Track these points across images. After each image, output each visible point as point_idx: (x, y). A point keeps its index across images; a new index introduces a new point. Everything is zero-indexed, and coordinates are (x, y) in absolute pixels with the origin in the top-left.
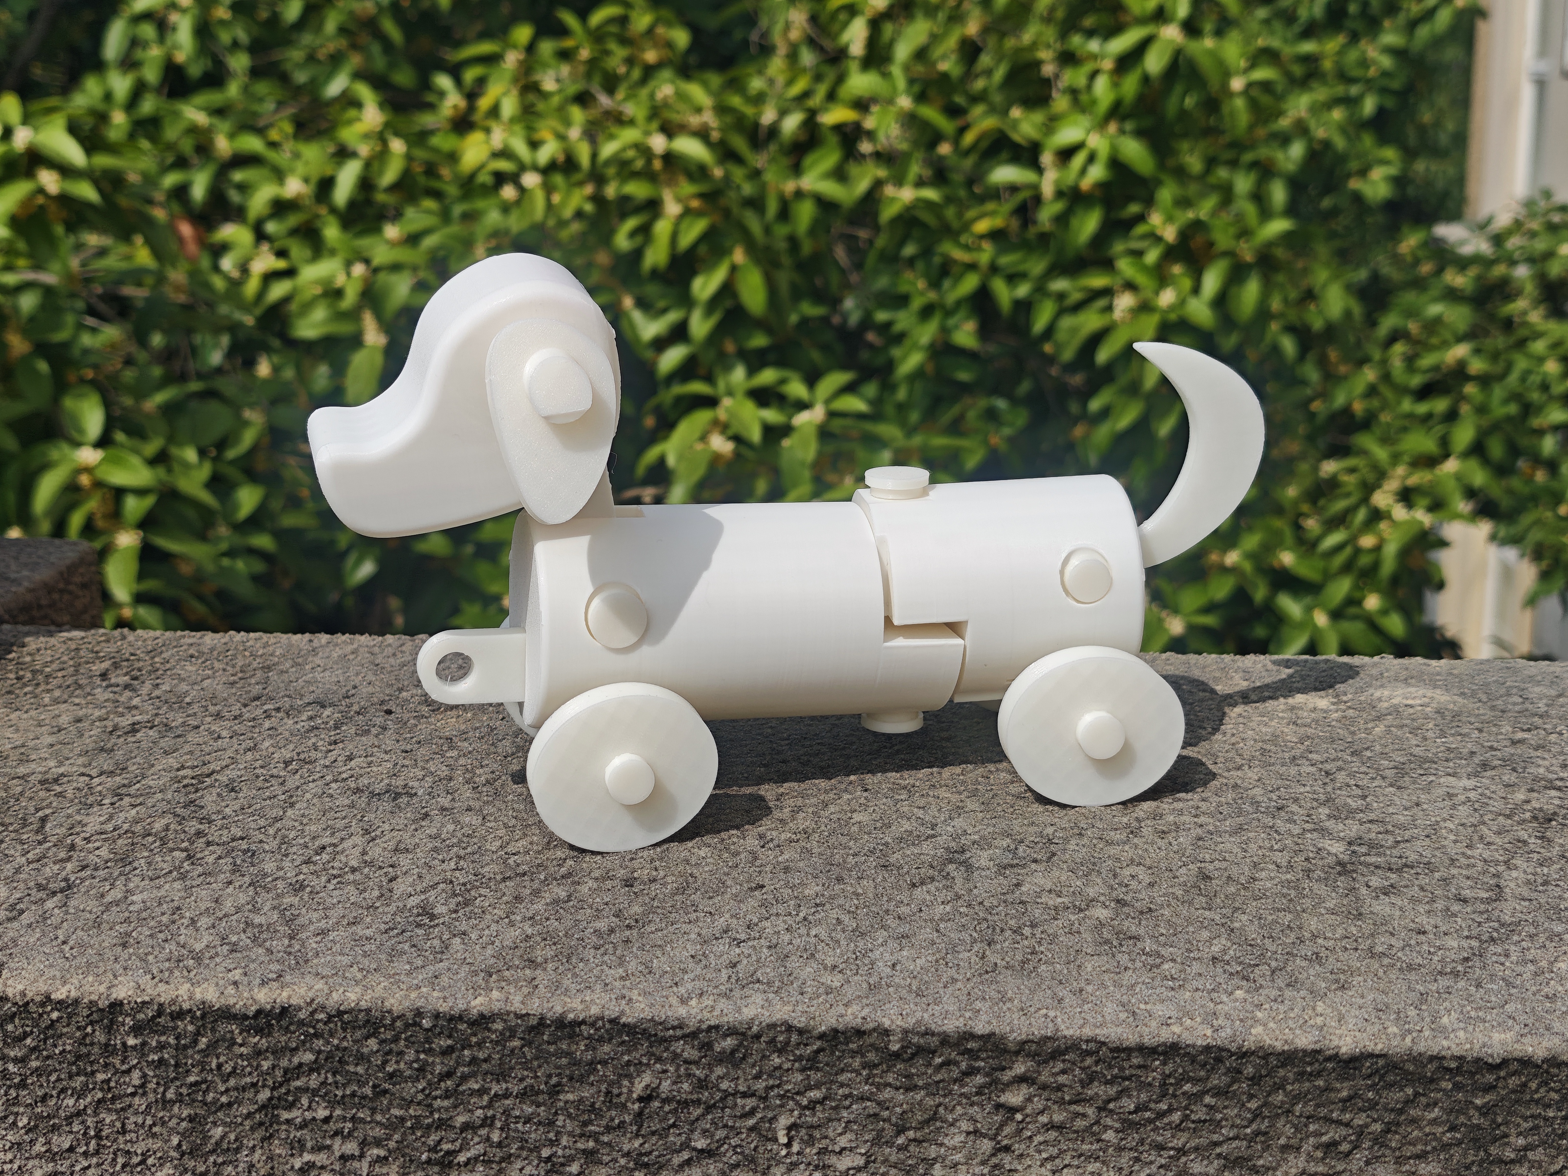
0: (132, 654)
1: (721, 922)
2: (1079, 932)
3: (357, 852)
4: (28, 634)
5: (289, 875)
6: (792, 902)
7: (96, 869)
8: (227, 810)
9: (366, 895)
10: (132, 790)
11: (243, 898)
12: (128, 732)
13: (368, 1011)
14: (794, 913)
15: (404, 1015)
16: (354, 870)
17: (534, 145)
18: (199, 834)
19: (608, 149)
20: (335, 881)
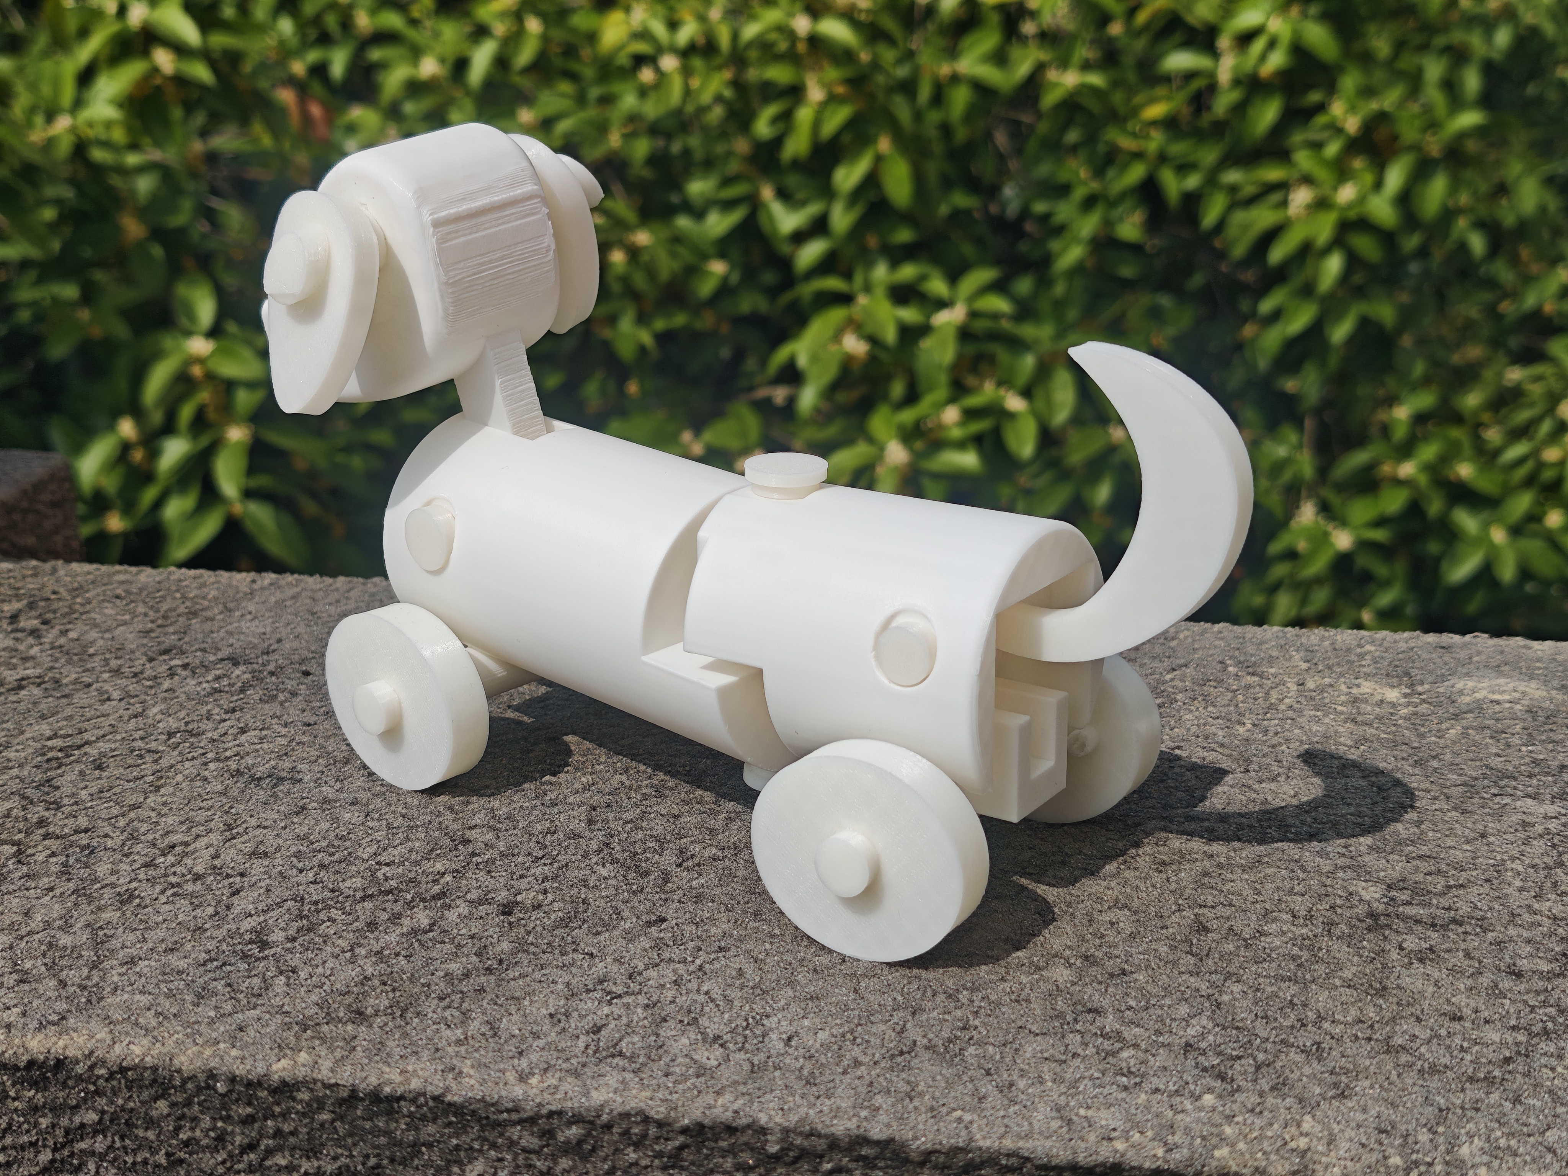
0: (54, 593)
1: (599, 968)
2: (1028, 1001)
3: (206, 854)
5: (121, 881)
6: (692, 944)
8: (84, 792)
9: (199, 912)
11: (57, 910)
13: (154, 1069)
14: (690, 959)
15: (195, 1076)
17: (673, 25)
18: (42, 823)
19: (751, 31)
20: (169, 893)
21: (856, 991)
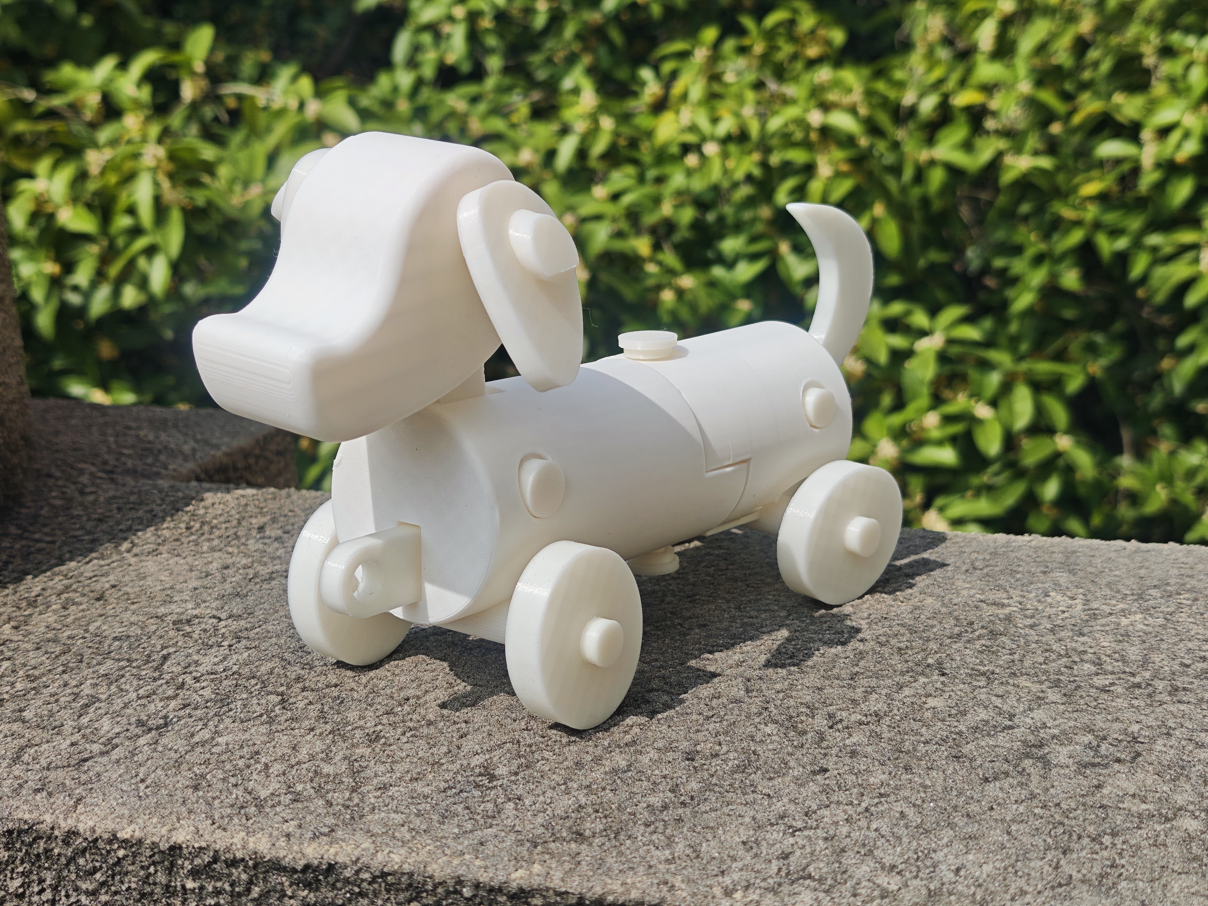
1: (779, 806)
5: (368, 725)
6: (855, 790)
7: (196, 709)
9: (434, 750)
10: (252, 634)
11: (319, 746)
12: (265, 580)
13: (411, 875)
14: (856, 802)
15: (445, 882)
16: (430, 723)
17: (715, 120)
18: (299, 679)
19: (775, 123)
20: (408, 734)
21: (1009, 833)
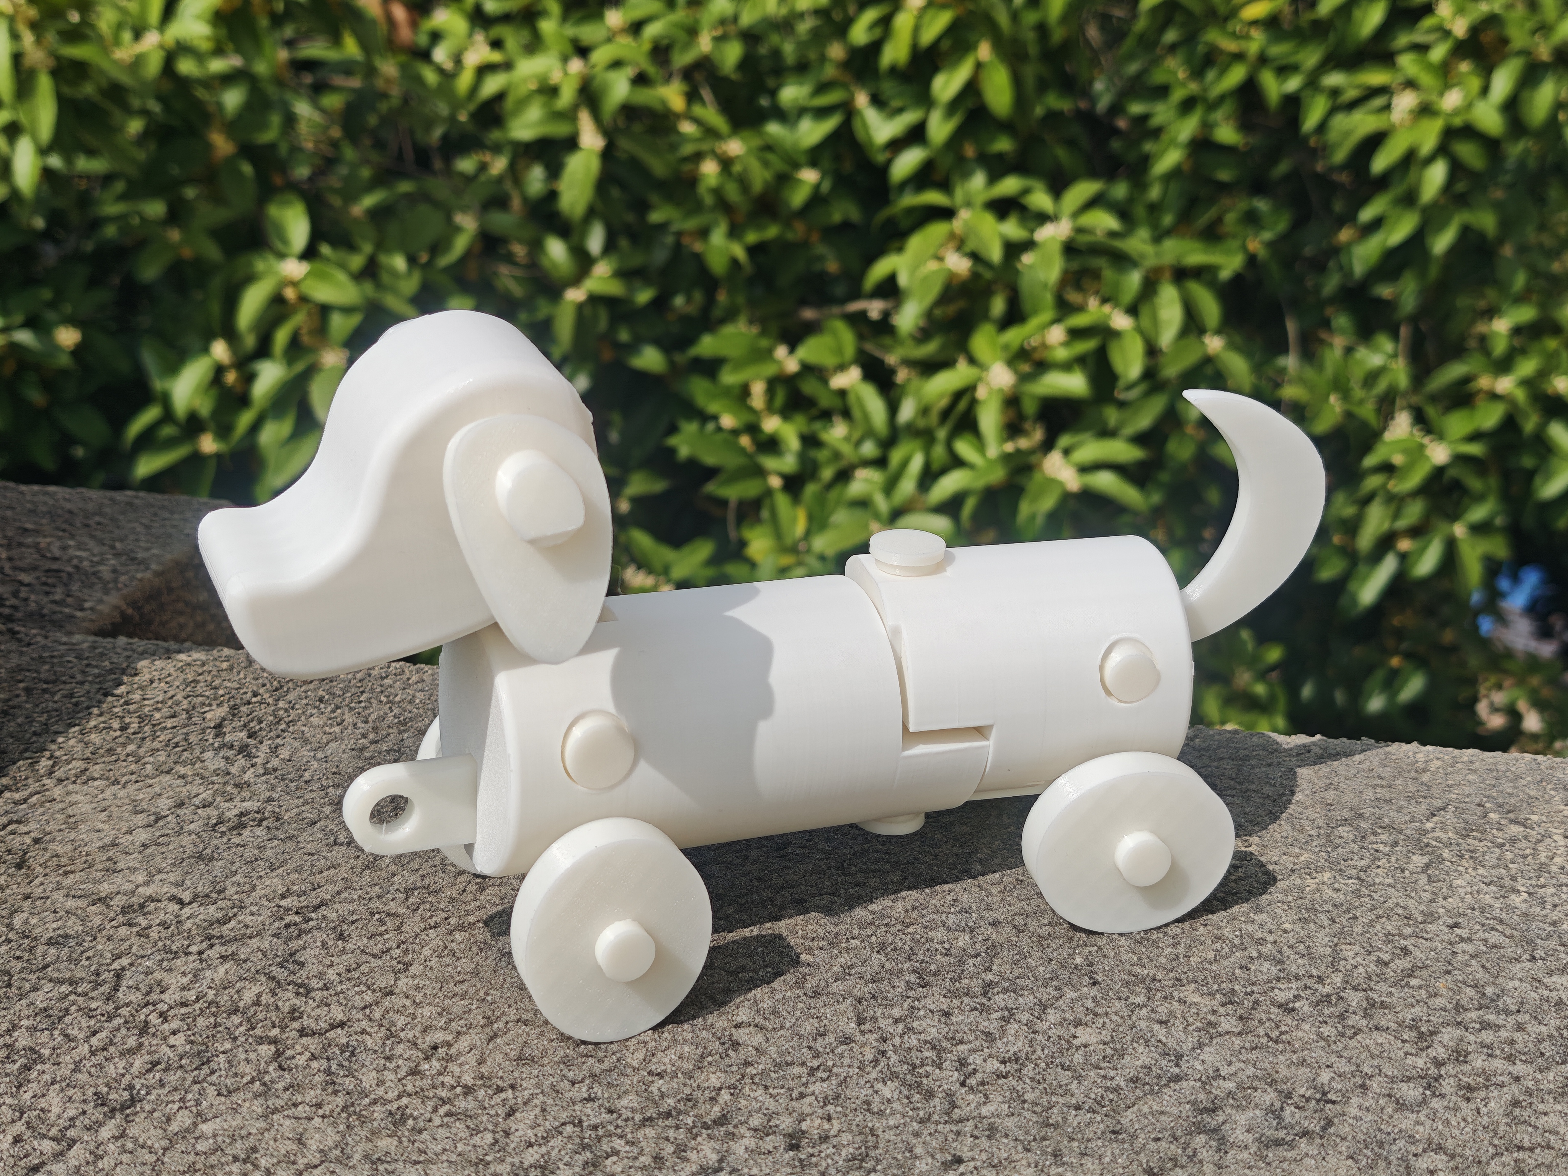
3: (471, 1059)
4: (143, 655)
5: (390, 1095)
7: (167, 1070)
8: (331, 972)
9: (476, 1140)
10: (226, 930)
11: (331, 1136)
12: (233, 829)
16: (468, 1090)
18: (295, 1014)
20: (442, 1111)
